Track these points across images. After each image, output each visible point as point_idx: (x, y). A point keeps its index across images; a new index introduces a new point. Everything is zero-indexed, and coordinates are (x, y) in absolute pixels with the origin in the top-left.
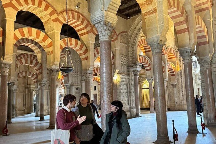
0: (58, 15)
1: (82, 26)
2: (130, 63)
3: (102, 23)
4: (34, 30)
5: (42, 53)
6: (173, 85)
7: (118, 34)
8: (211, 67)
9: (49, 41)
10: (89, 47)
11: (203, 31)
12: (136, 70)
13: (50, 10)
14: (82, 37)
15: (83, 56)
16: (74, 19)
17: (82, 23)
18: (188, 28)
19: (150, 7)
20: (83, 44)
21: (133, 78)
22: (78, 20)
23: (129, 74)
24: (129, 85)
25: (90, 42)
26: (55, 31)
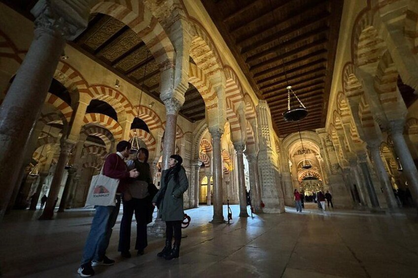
0: (132, 109)
1: (153, 122)
2: (193, 158)
3: (170, 100)
4: (107, 118)
5: (112, 144)
6: (226, 182)
7: (184, 133)
8: (257, 162)
9: (119, 129)
10: (157, 139)
11: (251, 133)
12: (197, 165)
13: (126, 103)
14: (152, 131)
15: (151, 147)
16: (146, 114)
17: (154, 119)
18: (241, 127)
19: (213, 102)
20: (152, 136)
21: (194, 172)
22: (150, 115)
23: (191, 168)
24: (191, 178)
25: (159, 135)
26: (127, 121)
